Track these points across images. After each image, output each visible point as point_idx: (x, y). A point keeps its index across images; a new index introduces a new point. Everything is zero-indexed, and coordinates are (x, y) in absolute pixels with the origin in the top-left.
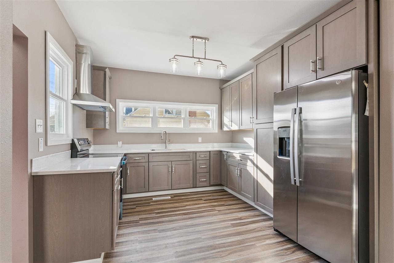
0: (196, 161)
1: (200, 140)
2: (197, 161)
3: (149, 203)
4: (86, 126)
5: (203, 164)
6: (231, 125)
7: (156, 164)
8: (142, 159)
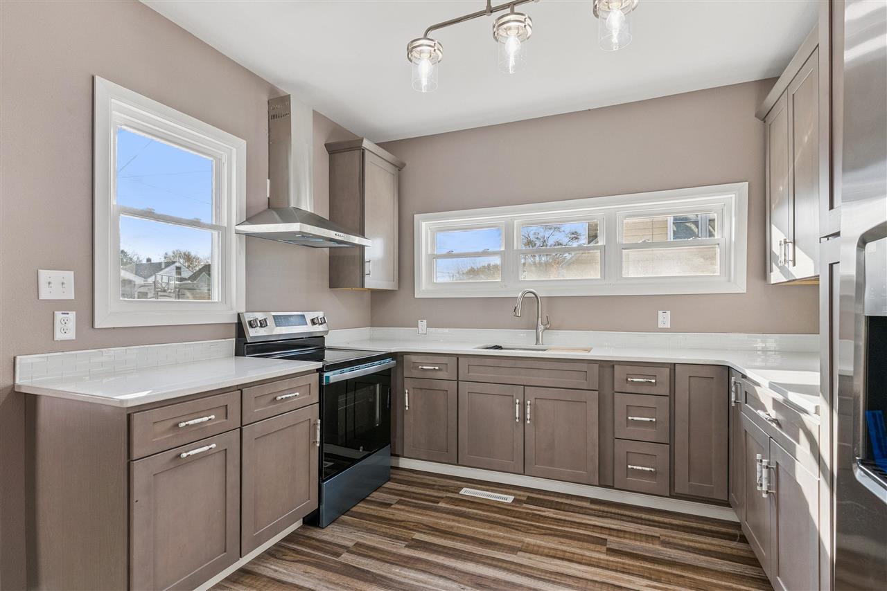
0: (613, 394)
1: (664, 319)
2: (617, 395)
3: (437, 500)
4: (328, 285)
5: (641, 410)
6: (791, 258)
7: (478, 388)
8: (439, 370)
